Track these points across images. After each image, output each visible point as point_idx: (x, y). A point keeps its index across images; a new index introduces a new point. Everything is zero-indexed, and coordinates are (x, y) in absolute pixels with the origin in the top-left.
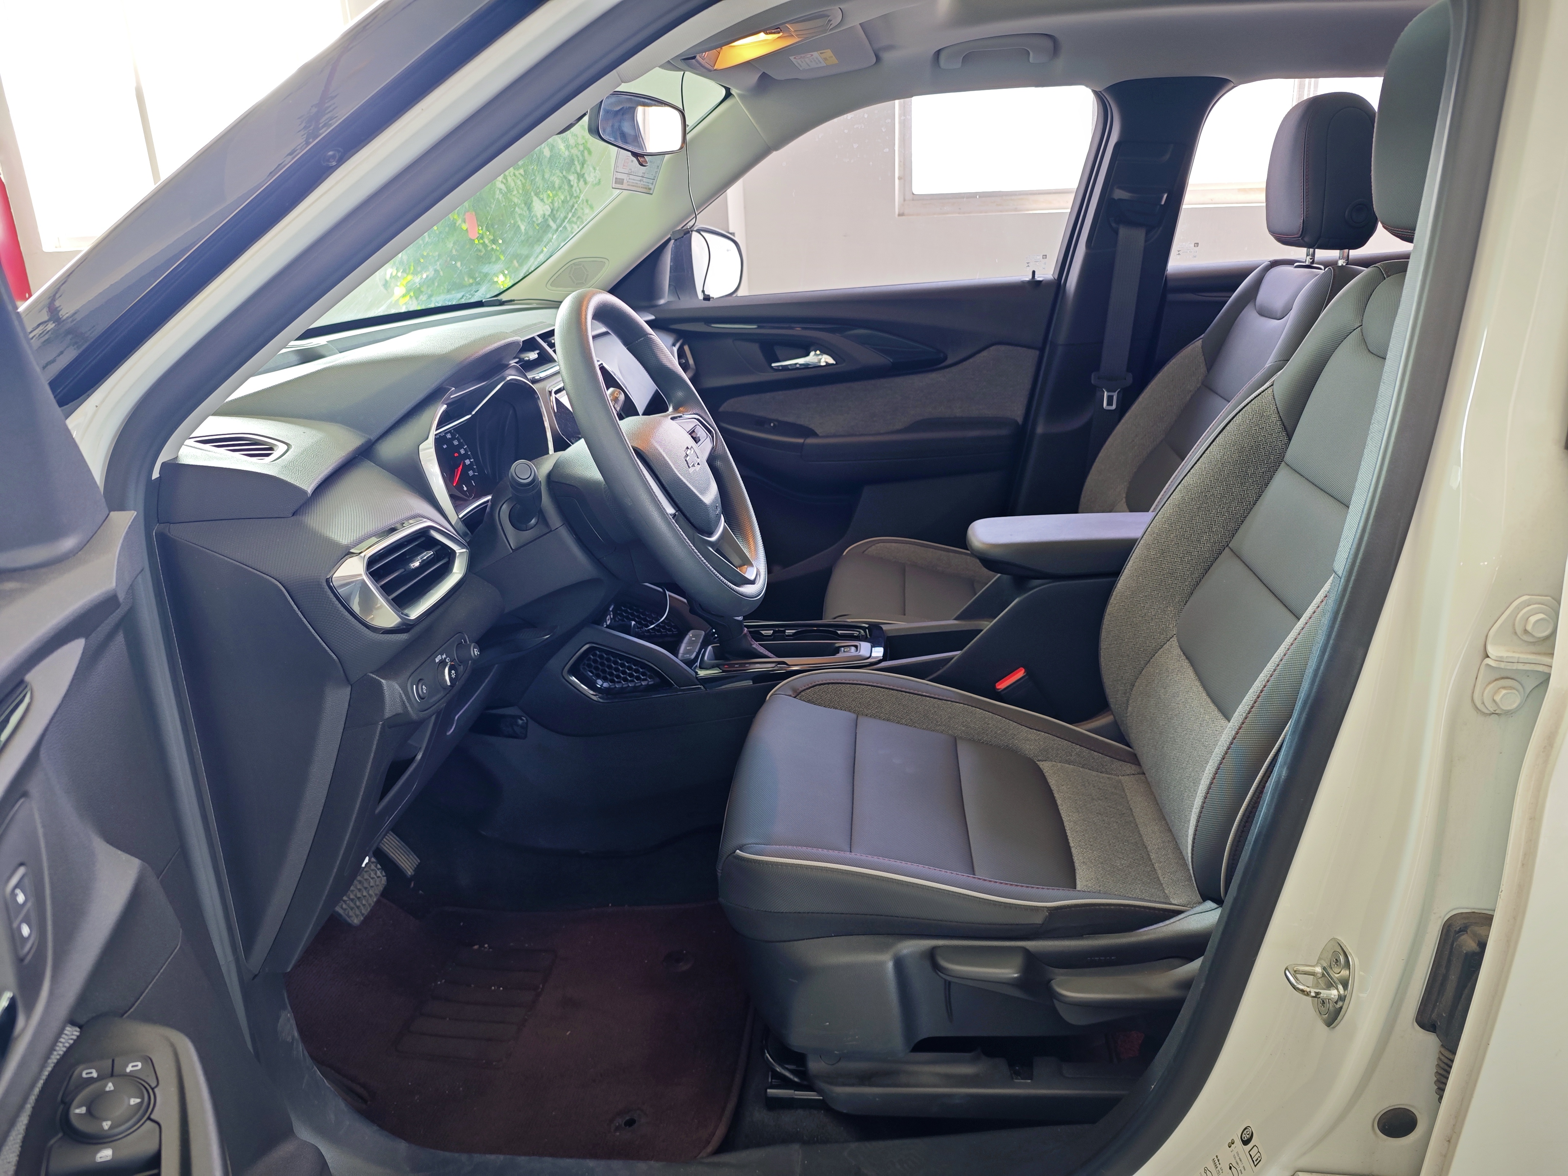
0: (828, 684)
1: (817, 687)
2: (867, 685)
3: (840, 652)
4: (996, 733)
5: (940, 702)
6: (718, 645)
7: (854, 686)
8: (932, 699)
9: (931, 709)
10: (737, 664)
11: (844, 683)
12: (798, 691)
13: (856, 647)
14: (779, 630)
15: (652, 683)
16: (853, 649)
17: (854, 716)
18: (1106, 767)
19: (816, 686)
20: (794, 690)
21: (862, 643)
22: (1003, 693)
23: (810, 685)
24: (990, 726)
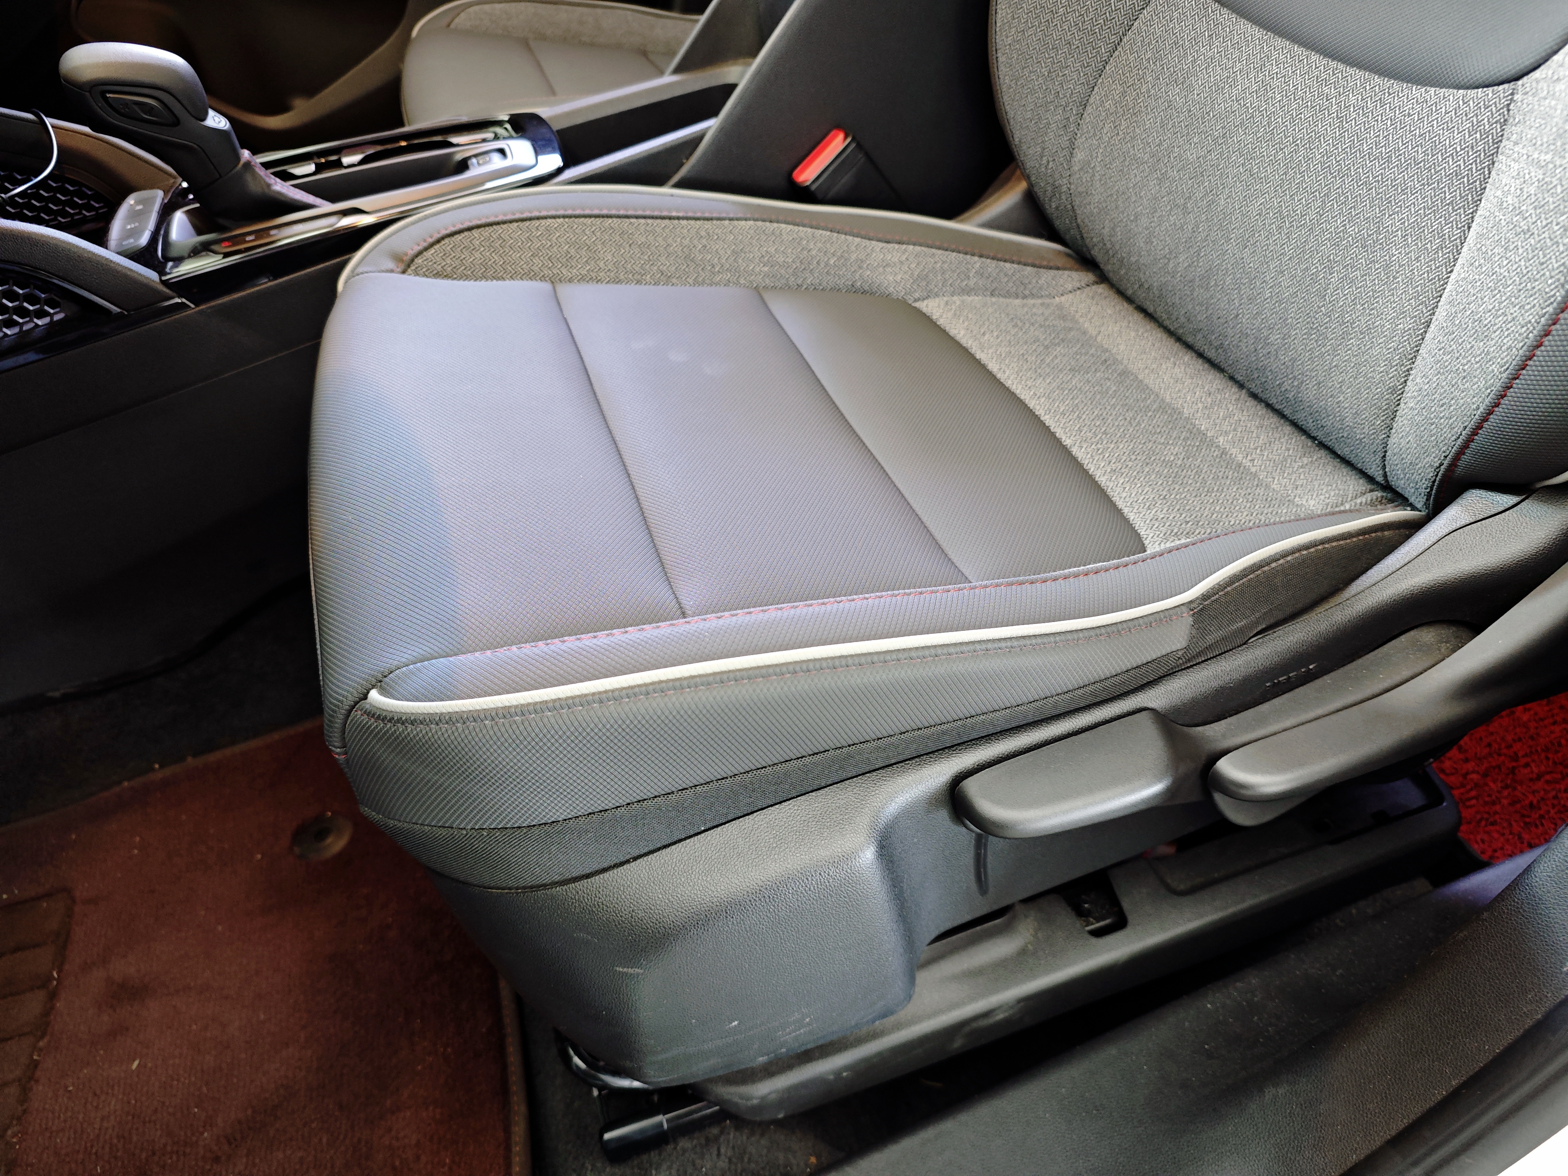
0: (470, 229)
1: (446, 241)
2: (554, 217)
3: (471, 167)
4: (827, 264)
5: (708, 225)
6: (198, 205)
7: (527, 223)
8: (692, 222)
9: (696, 242)
10: (249, 233)
11: (504, 222)
12: (407, 258)
13: (502, 151)
14: (327, 162)
15: (60, 316)
16: (496, 157)
17: (546, 286)
18: (1030, 286)
19: (443, 238)
20: (397, 258)
21: (512, 143)
22: (813, 187)
23: (431, 240)
24: (814, 253)
